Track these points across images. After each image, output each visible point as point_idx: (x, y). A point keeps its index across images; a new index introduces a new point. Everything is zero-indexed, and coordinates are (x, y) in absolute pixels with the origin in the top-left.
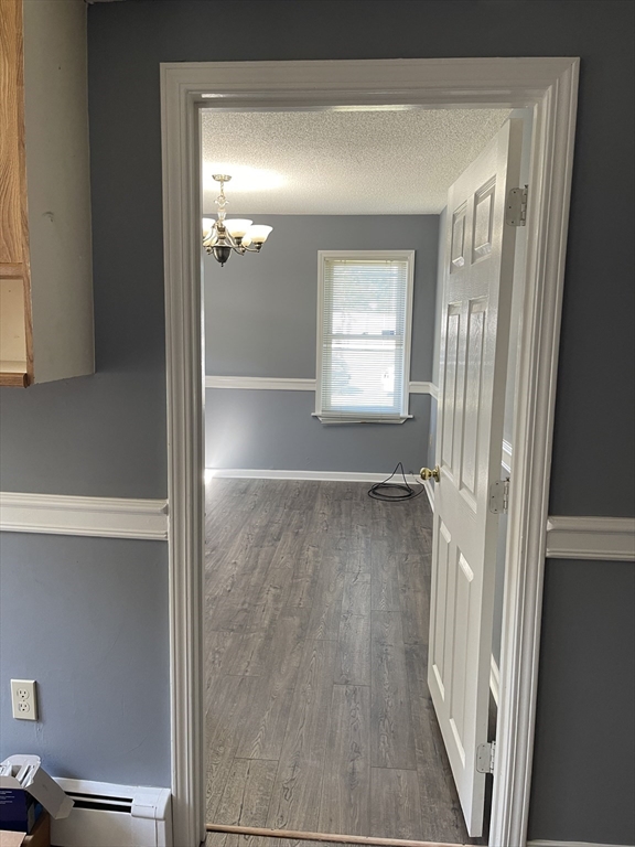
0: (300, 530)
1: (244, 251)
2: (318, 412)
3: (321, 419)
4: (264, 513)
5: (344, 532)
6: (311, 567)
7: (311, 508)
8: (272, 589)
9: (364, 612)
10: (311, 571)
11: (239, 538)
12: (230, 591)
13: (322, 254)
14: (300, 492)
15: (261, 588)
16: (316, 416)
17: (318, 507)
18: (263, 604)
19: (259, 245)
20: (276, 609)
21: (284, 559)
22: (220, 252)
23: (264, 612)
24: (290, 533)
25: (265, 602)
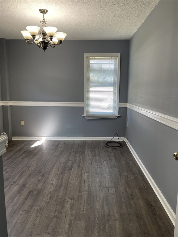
0: (81, 164)
1: (54, 46)
2: (85, 115)
3: (86, 117)
4: (65, 156)
5: (98, 164)
6: (87, 185)
7: (84, 153)
8: (69, 200)
9: (117, 216)
10: (87, 187)
11: (54, 169)
12: (49, 202)
13: (86, 55)
14: (79, 145)
15: (64, 199)
16: (84, 116)
17: (86, 152)
18: (65, 211)
19: (61, 42)
20: (72, 215)
21: (74, 180)
22: (43, 44)
23: (65, 217)
24: (76, 166)
25: (66, 210)
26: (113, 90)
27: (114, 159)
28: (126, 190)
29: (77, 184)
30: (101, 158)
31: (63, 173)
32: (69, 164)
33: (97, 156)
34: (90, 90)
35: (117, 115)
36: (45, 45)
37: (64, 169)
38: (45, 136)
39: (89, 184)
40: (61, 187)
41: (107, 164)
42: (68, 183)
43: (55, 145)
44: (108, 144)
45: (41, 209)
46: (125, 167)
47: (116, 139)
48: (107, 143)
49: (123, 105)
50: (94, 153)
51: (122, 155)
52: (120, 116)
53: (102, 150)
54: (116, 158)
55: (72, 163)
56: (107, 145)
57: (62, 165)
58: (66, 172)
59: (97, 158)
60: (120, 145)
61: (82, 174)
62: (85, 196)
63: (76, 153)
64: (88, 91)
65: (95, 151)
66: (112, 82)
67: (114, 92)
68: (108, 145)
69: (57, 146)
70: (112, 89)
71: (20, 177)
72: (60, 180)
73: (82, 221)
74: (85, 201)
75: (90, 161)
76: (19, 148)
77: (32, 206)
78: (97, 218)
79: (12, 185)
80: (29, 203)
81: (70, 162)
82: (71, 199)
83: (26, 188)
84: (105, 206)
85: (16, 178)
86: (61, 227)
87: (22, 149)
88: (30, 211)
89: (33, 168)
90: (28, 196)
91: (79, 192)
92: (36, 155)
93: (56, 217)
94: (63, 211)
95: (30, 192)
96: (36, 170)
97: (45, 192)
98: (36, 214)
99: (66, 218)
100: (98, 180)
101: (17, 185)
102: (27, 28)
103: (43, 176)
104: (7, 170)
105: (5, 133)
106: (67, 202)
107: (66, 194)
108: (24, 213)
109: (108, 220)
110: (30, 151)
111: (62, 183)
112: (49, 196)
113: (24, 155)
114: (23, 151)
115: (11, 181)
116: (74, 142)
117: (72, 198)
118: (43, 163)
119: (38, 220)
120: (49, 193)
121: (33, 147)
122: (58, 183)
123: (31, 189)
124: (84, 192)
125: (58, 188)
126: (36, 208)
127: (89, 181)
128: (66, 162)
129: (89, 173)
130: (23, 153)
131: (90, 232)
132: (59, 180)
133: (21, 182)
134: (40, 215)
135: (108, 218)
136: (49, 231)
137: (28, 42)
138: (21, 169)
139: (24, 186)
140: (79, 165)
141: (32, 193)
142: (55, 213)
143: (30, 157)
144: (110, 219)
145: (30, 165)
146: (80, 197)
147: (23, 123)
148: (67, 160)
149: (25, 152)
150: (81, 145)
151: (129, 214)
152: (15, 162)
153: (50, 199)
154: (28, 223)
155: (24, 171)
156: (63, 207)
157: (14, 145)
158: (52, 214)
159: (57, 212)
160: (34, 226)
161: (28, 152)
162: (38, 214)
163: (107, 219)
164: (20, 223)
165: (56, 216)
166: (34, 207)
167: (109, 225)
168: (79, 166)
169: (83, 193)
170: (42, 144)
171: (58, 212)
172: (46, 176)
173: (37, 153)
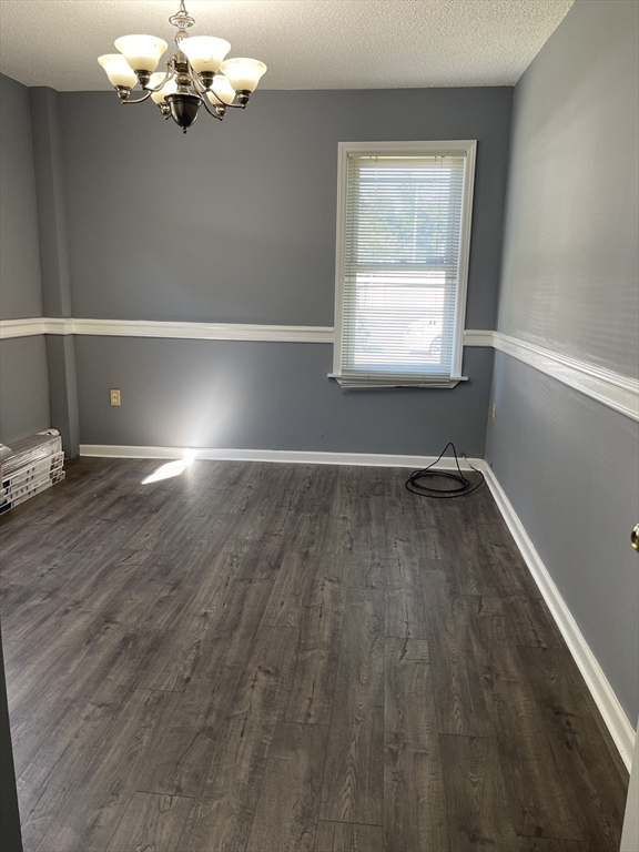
1: (222, 113)
2: (337, 373)
3: (340, 382)
4: (259, 518)
5: (376, 553)
6: (328, 625)
7: (327, 509)
8: (262, 677)
9: (426, 739)
10: (327, 633)
11: (217, 564)
12: (188, 680)
13: (344, 147)
14: (310, 482)
15: (244, 673)
16: (333, 379)
17: (336, 507)
18: (243, 714)
19: (245, 96)
20: (266, 729)
21: (285, 606)
22: (180, 106)
23: (242, 735)
24: (295, 555)
25: (247, 709)
26: (443, 281)
27: (434, 535)
28: (469, 652)
29: (293, 620)
30: (386, 531)
31: (247, 579)
32: (272, 547)
33: (373, 523)
34: (358, 279)
35: (456, 374)
36: (186, 107)
37: (253, 563)
38: (195, 444)
39: (335, 623)
40: (235, 627)
41: (409, 553)
42: (261, 615)
43: (228, 478)
44: (418, 482)
45: (159, 700)
46: (473, 568)
47: (447, 464)
48: (416, 479)
49: (480, 338)
50: (363, 512)
51: (466, 521)
52: (466, 378)
53: (393, 504)
54: (442, 533)
55: (283, 546)
56: (414, 484)
57: (246, 549)
58: (258, 575)
59: (374, 530)
60: (460, 486)
61: (312, 586)
62: (319, 666)
63: (298, 510)
64: (351, 286)
65: (367, 505)
66: (442, 251)
67: (449, 288)
68: (418, 486)
69: (236, 482)
70: (439, 278)
71: (95, 585)
72: (234, 602)
73: (299, 751)
74: (318, 681)
75: (347, 538)
76: (102, 484)
77: (128, 690)
78: (353, 744)
79: (67, 612)
80: (120, 676)
81: (276, 540)
82: (267, 672)
83: (112, 626)
84: (386, 704)
85: (82, 591)
86: (225, 767)
87: (111, 488)
88: (120, 709)
89: (145, 557)
90: (120, 654)
91: (297, 652)
92: (156, 511)
93: (207, 731)
94: (237, 712)
95: (126, 641)
96: (155, 564)
97: (178, 642)
98: (143, 720)
99: (244, 739)
100: (369, 608)
101: (84, 612)
102: (120, 43)
103: (176, 586)
104: (56, 561)
105: (55, 432)
106: (251, 683)
107: (251, 653)
108: (99, 711)
109: (395, 756)
110: (139, 498)
111: (240, 613)
112: (191, 657)
113: (117, 510)
114: (114, 495)
115: (65, 600)
116: (294, 468)
117: (270, 669)
118: (182, 541)
119: (146, 738)
120: (191, 649)
121: (149, 485)
122: (227, 612)
123: (131, 630)
124: (315, 651)
125: (225, 630)
126: (141, 696)
127: (337, 613)
128: (263, 540)
129: (339, 581)
130: (112, 505)
131: (324, 793)
132: (230, 603)
133: (97, 605)
134: (153, 723)
135: (393, 747)
136: (180, 781)
137: (124, 97)
138: (101, 558)
139: (107, 618)
140: (307, 552)
141: (135, 644)
142: (207, 717)
143: (138, 516)
144: (400, 752)
145: (133, 548)
146: (300, 668)
147: (116, 398)
148: (265, 534)
149: (120, 498)
150: (320, 481)
151: (472, 738)
152: (84, 532)
153: (193, 669)
154: (110, 748)
155: (111, 567)
156: (237, 699)
157: (85, 473)
158: (197, 723)
159: (214, 714)
160: (130, 759)
161: (130, 499)
162: (148, 719)
163: (390, 749)
164: (82, 748)
165: (211, 729)
166: (136, 694)
167: (394, 774)
168: (306, 555)
169: (310, 653)
170: (184, 472)
171: (219, 715)
172: (188, 587)
173: (162, 505)
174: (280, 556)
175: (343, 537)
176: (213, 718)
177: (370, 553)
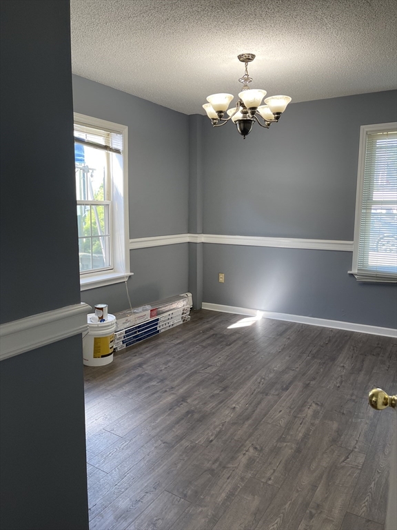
0: (313, 383)
2: (354, 271)
3: (356, 277)
4: (287, 358)
5: (355, 392)
6: (303, 430)
7: (333, 359)
8: (251, 450)
9: (336, 512)
10: (301, 435)
11: (252, 381)
12: (212, 441)
14: (329, 341)
15: (242, 445)
17: (340, 359)
18: (233, 467)
19: (278, 115)
20: (242, 479)
21: (281, 413)
22: (242, 125)
23: (228, 479)
24: (300, 384)
25: (236, 465)
29: (282, 423)
30: (369, 380)
31: (265, 393)
32: (287, 377)
33: (362, 373)
34: (373, 211)
36: (245, 125)
37: (273, 384)
39: (309, 430)
40: (248, 419)
42: (265, 415)
43: (280, 330)
45: (193, 448)
50: (358, 365)
53: (383, 362)
55: (295, 378)
57: (271, 375)
58: (273, 392)
59: (361, 378)
61: (303, 405)
62: (288, 452)
65: (363, 361)
69: (281, 334)
71: (184, 381)
72: (253, 404)
73: (256, 496)
74: (283, 461)
75: (339, 380)
76: (208, 326)
77: (180, 438)
78: (289, 502)
79: (166, 391)
80: (178, 430)
81: (292, 373)
82: (256, 448)
83: (185, 404)
84: (320, 486)
85: (176, 383)
86: (212, 492)
87: (211, 328)
88: (173, 447)
89: (214, 370)
90: (183, 419)
91: (277, 441)
92: (230, 345)
93: (211, 471)
94: (229, 465)
95: (188, 413)
96: (218, 375)
97: (214, 419)
98: (181, 455)
99: (229, 481)
100: (335, 426)
101: (173, 393)
102: (209, 98)
103: (225, 389)
104: (170, 364)
106: (244, 452)
107: (250, 436)
108: (163, 445)
109: (312, 516)
110: (223, 336)
111: (254, 411)
112: (218, 429)
113: (209, 341)
114: (211, 332)
115: (167, 385)
116: (322, 330)
117: (258, 447)
118: (237, 364)
119: (179, 466)
120: (219, 425)
121: (231, 329)
122: (247, 409)
123: (193, 408)
124: (288, 444)
125: (242, 418)
126: (185, 443)
127: (312, 424)
128: (284, 372)
129: (322, 405)
130: (208, 338)
131: (261, 522)
132: (250, 404)
133: (181, 391)
134: (186, 459)
135: (314, 511)
136: (187, 492)
137: (215, 124)
138: (192, 366)
139: (183, 399)
140: (309, 384)
141: (191, 416)
142: (213, 464)
143: (219, 347)
144: (316, 515)
145: (210, 364)
146: (276, 451)
147: (222, 278)
148: (286, 368)
149: (213, 335)
150: (336, 341)
151: (369, 521)
152: (189, 351)
153: (216, 436)
154: (161, 465)
155: (195, 372)
156: (233, 458)
157: (201, 319)
158: (207, 465)
159: (218, 463)
160: (168, 473)
161: (219, 336)
162: (184, 456)
163: (311, 512)
164: (149, 460)
165: (213, 470)
166: (183, 442)
167: (307, 525)
168: (307, 386)
169: (285, 444)
170: (254, 324)
171: (220, 465)
172: (230, 391)
173: (235, 341)
174: (291, 383)
175: (337, 379)
176: (217, 464)
177: (351, 392)
